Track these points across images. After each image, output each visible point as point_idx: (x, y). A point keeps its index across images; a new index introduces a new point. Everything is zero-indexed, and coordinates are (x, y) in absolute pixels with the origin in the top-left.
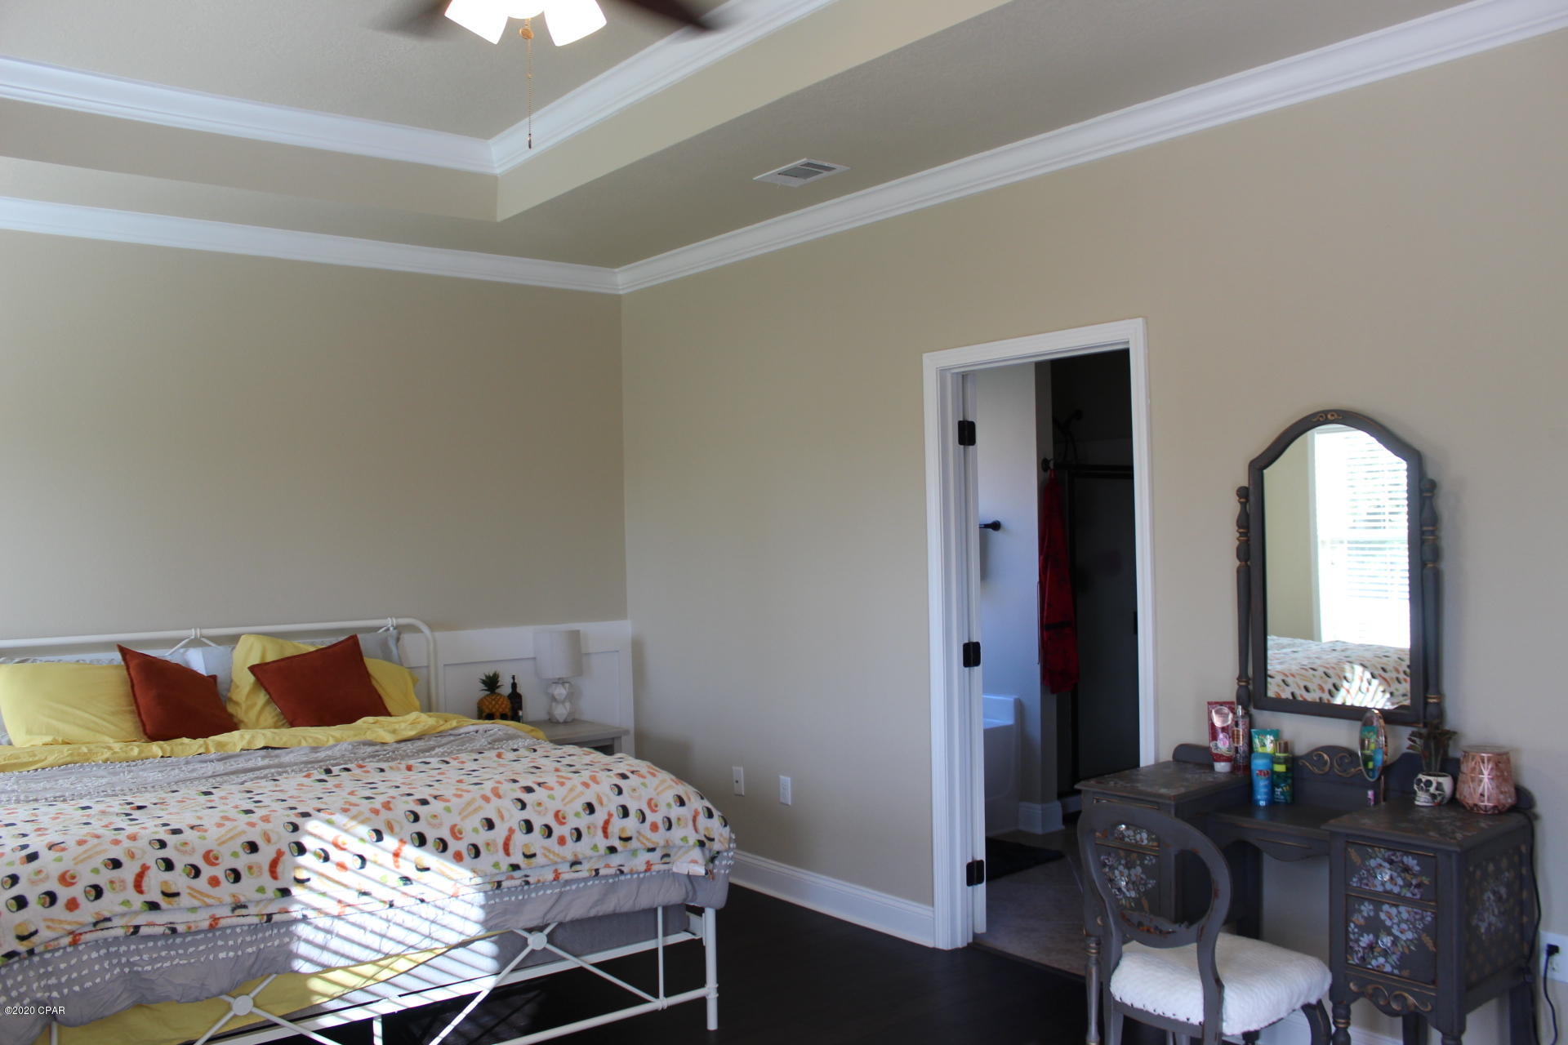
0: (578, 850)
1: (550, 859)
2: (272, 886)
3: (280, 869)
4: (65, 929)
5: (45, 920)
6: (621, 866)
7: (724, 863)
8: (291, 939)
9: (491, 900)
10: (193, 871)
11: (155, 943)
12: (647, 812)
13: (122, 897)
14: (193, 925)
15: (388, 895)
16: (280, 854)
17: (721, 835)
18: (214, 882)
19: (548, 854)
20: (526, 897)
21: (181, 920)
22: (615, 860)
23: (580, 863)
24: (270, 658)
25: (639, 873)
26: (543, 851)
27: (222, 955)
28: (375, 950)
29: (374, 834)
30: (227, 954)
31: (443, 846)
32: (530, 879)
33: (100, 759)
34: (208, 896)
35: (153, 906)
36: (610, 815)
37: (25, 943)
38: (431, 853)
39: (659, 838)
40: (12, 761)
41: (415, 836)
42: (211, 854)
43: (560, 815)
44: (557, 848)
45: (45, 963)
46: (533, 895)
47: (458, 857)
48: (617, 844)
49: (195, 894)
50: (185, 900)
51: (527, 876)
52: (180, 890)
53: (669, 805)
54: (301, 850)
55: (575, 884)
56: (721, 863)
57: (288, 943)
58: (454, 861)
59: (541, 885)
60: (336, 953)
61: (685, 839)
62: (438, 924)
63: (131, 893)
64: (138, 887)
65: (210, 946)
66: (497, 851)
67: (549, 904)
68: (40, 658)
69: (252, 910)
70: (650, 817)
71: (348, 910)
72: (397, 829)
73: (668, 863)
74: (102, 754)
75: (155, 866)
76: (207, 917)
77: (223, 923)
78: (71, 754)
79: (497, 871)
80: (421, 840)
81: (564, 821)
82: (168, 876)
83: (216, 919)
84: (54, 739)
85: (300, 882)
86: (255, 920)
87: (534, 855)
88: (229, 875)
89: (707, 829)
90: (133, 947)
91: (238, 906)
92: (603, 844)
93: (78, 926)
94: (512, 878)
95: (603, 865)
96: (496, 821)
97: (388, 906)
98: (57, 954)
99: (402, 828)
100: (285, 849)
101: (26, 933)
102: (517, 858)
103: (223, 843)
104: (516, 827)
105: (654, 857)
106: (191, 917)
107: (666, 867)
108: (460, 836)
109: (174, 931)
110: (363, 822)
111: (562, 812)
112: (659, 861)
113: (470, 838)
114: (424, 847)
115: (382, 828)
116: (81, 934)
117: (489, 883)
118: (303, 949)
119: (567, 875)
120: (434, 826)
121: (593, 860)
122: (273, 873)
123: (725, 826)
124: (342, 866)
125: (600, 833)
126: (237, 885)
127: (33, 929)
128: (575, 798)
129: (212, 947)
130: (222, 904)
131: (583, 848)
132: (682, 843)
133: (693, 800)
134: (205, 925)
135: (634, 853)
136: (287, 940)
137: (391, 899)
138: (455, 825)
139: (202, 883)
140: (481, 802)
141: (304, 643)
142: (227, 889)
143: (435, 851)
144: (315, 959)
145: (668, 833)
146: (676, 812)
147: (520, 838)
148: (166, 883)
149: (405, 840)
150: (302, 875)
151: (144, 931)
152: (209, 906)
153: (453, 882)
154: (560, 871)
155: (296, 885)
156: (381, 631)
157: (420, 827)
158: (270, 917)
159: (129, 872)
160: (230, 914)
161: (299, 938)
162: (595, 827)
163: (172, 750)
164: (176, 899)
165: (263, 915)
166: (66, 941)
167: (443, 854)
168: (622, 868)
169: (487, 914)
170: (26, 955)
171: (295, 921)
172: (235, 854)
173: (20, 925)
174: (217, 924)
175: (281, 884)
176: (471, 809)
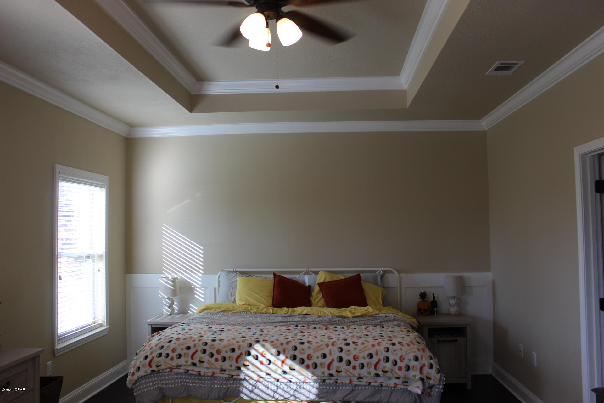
0: (361, 373)
1: (347, 375)
2: (235, 365)
3: (239, 360)
4: (168, 366)
5: (164, 362)
6: (382, 383)
7: (436, 390)
8: (240, 386)
9: (321, 386)
10: (211, 355)
11: (195, 377)
12: (398, 361)
13: (186, 359)
14: (206, 373)
15: (278, 377)
16: (241, 354)
17: (435, 377)
18: (217, 360)
19: (347, 372)
20: (337, 388)
21: (203, 371)
22: (380, 380)
23: (362, 378)
24: (327, 280)
25: (391, 388)
26: (345, 370)
27: (216, 386)
28: (271, 397)
29: (277, 353)
30: (217, 386)
31: (302, 362)
32: (339, 381)
33: (252, 311)
34: (213, 365)
35: (194, 364)
36: (380, 360)
37: (157, 368)
38: (297, 364)
39: (401, 374)
40: (227, 309)
41: (292, 356)
42: (219, 350)
43: (356, 357)
44: (352, 370)
45: (162, 376)
46: (341, 388)
47: (307, 367)
48: (380, 373)
49: (209, 363)
50: (205, 365)
51: (337, 379)
52: (205, 361)
53: (410, 360)
54: (249, 354)
55: (360, 387)
56: (435, 390)
57: (239, 387)
58: (306, 368)
59: (343, 385)
60: (256, 394)
61: (415, 376)
62: (298, 392)
63: (189, 358)
64: (192, 357)
65: (212, 382)
66: (325, 367)
67: (347, 393)
68: (255, 275)
69: (227, 372)
70: (399, 364)
71: (261, 380)
72: (286, 352)
73: (406, 385)
74: (254, 310)
75: (200, 351)
76: (212, 372)
77: (216, 375)
78: (244, 309)
79: (323, 376)
80: (294, 358)
81: (357, 359)
82: (203, 355)
83: (214, 373)
84: (245, 303)
85: (245, 366)
86: (227, 376)
87: (341, 372)
88: (222, 359)
89: (428, 373)
90: (187, 377)
91: (222, 370)
92: (373, 372)
93: (172, 366)
94: (331, 379)
95: (373, 381)
96: (328, 355)
97: (276, 381)
98: (166, 374)
99: (288, 352)
100: (244, 353)
101: (158, 365)
102: (333, 371)
103: (224, 347)
104: (335, 359)
105: (399, 382)
106: (207, 371)
107: (405, 387)
108: (310, 359)
109: (199, 374)
110: (275, 348)
111: (357, 356)
112: (401, 384)
113: (314, 360)
114: (294, 361)
115: (281, 351)
116: (173, 369)
117: (320, 379)
118: (244, 390)
119: (355, 382)
120: (301, 353)
121: (369, 378)
122: (237, 361)
123: (439, 373)
124: (261, 363)
125: (373, 367)
126: (224, 363)
127: (160, 364)
128: (365, 351)
129: (213, 382)
130: (216, 368)
131: (364, 372)
132: (413, 378)
133: (424, 359)
134: (210, 374)
135: (390, 378)
136: (239, 386)
137: (278, 378)
138: (310, 354)
139: (212, 360)
140: (324, 347)
141: (341, 276)
142: (220, 363)
143: (299, 363)
144: (248, 395)
145: (407, 372)
146: (413, 363)
147: (336, 364)
148: (201, 357)
149: (288, 357)
150: (247, 363)
151: (190, 372)
152: (212, 368)
153: (304, 377)
154: (352, 380)
155: (243, 367)
156: (377, 272)
157: (296, 353)
158: (232, 376)
159: (191, 352)
160: (219, 372)
161: (243, 386)
162: (371, 364)
163: (276, 311)
164: (202, 364)
165: (230, 375)
166: (168, 370)
167: (301, 365)
168: (383, 384)
169: (319, 392)
170: (157, 372)
171: (241, 380)
172: (227, 352)
173: (158, 362)
174: (214, 375)
175: (238, 365)
176: (319, 349)
